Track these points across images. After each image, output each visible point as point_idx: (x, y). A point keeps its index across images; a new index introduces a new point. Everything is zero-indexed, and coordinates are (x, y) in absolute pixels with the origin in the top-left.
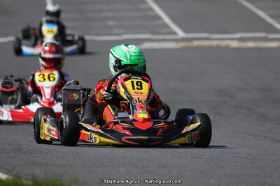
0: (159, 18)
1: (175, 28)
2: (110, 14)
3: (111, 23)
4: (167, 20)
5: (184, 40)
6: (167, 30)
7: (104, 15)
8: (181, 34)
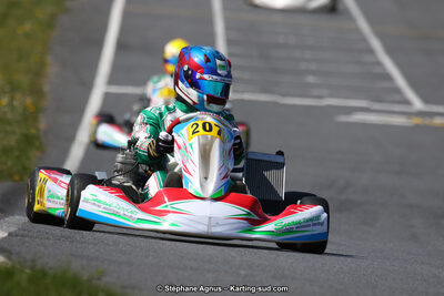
0: (388, 77)
1: (410, 94)
2: (313, 67)
3: (311, 79)
4: (400, 81)
5: (420, 114)
6: (397, 97)
7: (303, 66)
8: (418, 104)
